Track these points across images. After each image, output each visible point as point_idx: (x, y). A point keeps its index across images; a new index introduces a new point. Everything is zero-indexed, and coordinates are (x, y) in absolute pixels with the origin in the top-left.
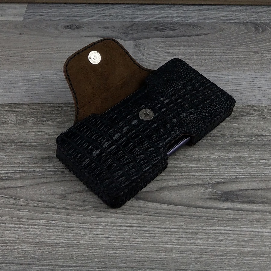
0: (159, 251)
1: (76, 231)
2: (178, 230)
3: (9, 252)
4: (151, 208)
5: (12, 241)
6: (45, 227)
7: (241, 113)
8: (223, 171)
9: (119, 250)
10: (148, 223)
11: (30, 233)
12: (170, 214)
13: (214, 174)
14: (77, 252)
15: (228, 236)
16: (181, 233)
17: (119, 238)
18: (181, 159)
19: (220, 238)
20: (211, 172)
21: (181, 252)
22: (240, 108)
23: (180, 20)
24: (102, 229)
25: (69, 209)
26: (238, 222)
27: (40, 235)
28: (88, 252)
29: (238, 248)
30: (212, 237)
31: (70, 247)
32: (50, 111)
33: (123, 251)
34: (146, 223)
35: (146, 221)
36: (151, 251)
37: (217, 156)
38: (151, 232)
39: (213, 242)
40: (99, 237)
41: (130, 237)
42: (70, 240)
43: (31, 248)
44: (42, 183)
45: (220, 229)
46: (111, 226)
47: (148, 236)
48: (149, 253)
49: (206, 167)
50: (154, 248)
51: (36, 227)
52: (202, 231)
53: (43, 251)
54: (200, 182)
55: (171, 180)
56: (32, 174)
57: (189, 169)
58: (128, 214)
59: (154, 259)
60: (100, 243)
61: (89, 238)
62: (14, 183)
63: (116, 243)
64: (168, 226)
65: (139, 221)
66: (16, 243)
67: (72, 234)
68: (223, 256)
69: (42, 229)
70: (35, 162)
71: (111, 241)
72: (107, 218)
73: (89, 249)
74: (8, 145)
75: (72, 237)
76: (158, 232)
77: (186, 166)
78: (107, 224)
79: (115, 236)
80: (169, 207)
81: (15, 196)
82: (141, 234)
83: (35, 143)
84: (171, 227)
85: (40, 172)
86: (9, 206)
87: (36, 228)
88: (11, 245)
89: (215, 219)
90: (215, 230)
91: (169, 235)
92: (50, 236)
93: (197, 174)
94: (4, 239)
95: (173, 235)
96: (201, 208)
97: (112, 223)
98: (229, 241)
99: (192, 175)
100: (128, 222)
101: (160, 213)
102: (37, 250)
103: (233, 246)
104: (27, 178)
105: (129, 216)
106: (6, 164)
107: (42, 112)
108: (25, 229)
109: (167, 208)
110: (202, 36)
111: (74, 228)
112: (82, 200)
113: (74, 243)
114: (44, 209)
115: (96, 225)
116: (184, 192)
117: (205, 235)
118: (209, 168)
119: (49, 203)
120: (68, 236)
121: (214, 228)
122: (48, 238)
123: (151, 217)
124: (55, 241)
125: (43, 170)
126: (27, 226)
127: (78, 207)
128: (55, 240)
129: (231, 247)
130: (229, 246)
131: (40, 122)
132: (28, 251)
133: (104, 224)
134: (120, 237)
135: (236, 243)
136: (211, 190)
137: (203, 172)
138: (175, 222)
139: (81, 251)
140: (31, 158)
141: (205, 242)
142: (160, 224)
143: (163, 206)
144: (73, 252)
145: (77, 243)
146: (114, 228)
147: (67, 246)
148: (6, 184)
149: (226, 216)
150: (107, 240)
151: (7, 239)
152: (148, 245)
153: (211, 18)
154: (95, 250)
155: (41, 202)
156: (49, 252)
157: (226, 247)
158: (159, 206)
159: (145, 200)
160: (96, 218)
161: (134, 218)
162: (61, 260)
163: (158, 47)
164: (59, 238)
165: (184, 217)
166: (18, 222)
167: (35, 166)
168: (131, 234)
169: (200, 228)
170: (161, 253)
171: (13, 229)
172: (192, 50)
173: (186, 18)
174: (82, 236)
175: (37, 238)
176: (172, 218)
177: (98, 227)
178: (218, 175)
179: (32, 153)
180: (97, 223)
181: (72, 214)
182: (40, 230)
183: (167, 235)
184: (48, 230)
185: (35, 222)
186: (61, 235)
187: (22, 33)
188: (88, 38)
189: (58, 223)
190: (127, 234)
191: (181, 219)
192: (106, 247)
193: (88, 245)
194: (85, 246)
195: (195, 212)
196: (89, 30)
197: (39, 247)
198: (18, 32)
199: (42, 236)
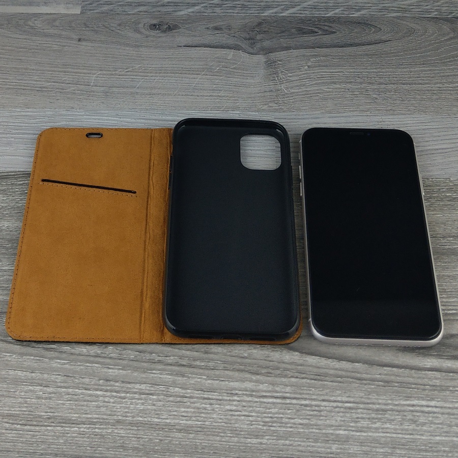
0: (327, 440)
1: (198, 405)
2: (355, 405)
3: (100, 438)
4: (312, 366)
5: (102, 421)
6: (150, 396)
7: (448, 195)
9: (267, 437)
10: (308, 392)
11: (127, 406)
12: (341, 377)
14: (203, 441)
15: (433, 417)
16: (361, 410)
17: (265, 417)
19: (422, 420)
21: (361, 443)
22: (445, 184)
23: (341, 12)
24: (239, 401)
25: (184, 365)
26: (448, 392)
27: (144, 410)
28: (219, 441)
29: (450, 439)
30: (408, 418)
31: (191, 432)
33: (273, 440)
34: (305, 392)
35: (305, 388)
36: (316, 441)
38: (314, 408)
39: (410, 427)
40: (234, 415)
41: (282, 416)
42: (190, 420)
43: (132, 432)
45: (421, 404)
46: (252, 396)
47: (310, 415)
48: (313, 444)
50: (320, 435)
51: (137, 396)
52: (393, 408)
53: (151, 437)
58: (276, 376)
59: (321, 455)
60: (236, 425)
61: (219, 417)
63: (260, 427)
64: (339, 399)
65: (293, 388)
66: (108, 424)
67: (193, 410)
68: (426, 451)
69: (146, 400)
71: (254, 423)
72: (244, 382)
73: (221, 436)
75: (194, 415)
76: (325, 408)
78: (245, 393)
79: (259, 414)
80: (340, 364)
82: (298, 411)
84: (344, 399)
86: (92, 359)
87: (136, 399)
88: (102, 427)
89: (413, 386)
90: (413, 406)
91: (341, 414)
92: (159, 412)
94: (89, 416)
95: (348, 413)
96: (389, 366)
97: (253, 391)
98: (436, 426)
100: (277, 389)
101: (326, 375)
102: (141, 436)
103: (443, 434)
105: (278, 380)
108: (119, 400)
109: (337, 366)
110: (379, 45)
111: (195, 399)
112: (203, 350)
113: (196, 424)
114: (145, 364)
115: (228, 394)
117: (398, 415)
119: (153, 355)
120: (187, 412)
121: (412, 403)
122: (156, 416)
123: (313, 381)
124: (168, 421)
126: (123, 395)
127: (198, 363)
128: (167, 419)
129: (439, 436)
130: (436, 434)
132: (128, 437)
133: (240, 392)
134: (266, 415)
135: (446, 429)
138: (350, 391)
139: (209, 439)
141: (397, 427)
142: (327, 394)
143: (329, 363)
144: (197, 441)
145: (201, 424)
146: (256, 400)
147: (186, 430)
149: (429, 382)
150: (247, 421)
151: (95, 416)
152: (311, 430)
153: (393, 8)
154: (230, 437)
155: (140, 352)
156: (161, 440)
157: (431, 435)
158: (323, 362)
159: (302, 351)
160: (227, 382)
161: (287, 383)
162: (179, 453)
163: (306, 67)
164: (174, 415)
165: (365, 382)
166: (108, 388)
168: (282, 411)
169: (390, 402)
170: (331, 445)
171: (101, 398)
172: (364, 73)
173: (350, 8)
174: (208, 413)
175: (140, 415)
176: (346, 385)
177: (231, 398)
180: (229, 391)
181: (190, 375)
182: (143, 401)
183: (339, 414)
184: (155, 402)
185: (134, 388)
186: (176, 411)
187: (81, 37)
188: (189, 49)
189: (169, 390)
190: (276, 410)
191: (359, 386)
192: (247, 433)
193: (219, 429)
194: (214, 430)
195: (380, 374)
196: (191, 32)
197: (144, 430)
198: (75, 37)
199: (148, 412)
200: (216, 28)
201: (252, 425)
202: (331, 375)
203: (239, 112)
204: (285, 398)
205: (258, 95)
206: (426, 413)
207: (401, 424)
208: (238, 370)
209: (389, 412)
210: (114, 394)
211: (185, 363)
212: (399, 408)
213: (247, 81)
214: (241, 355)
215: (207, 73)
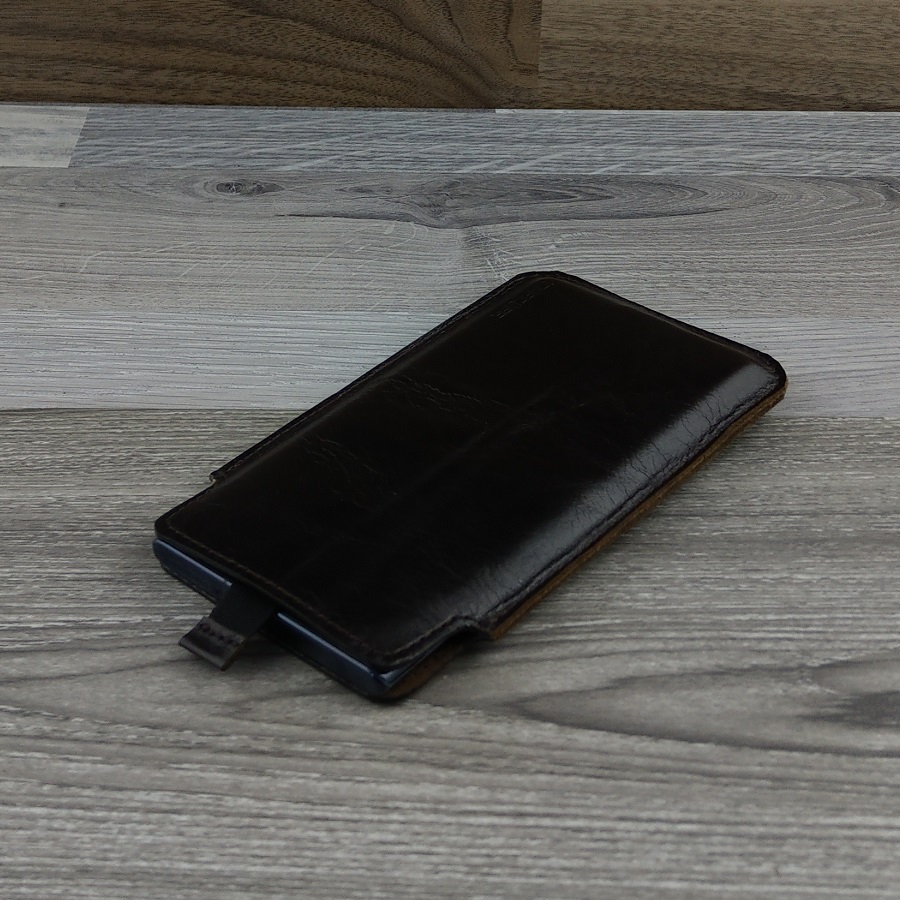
1: (297, 832)
2: (703, 828)
4: (589, 750)
5: (38, 869)
6: (173, 816)
7: (881, 443)
8: (846, 625)
10: (582, 802)
11: (110, 837)
12: (664, 770)
13: (814, 636)
16: (720, 838)
17: (472, 855)
18: (681, 585)
19: (877, 855)
20: (801, 629)
23: (621, 169)
24: (403, 823)
25: (263, 753)
27: (155, 845)
31: (276, 889)
32: (179, 434)
34: (574, 802)
35: (574, 794)
37: (816, 577)
38: (597, 835)
39: (849, 871)
40: (391, 853)
41: (515, 852)
42: (275, 864)
44: (155, 664)
45: (872, 823)
46: (436, 811)
47: (588, 850)
49: (778, 611)
51: (137, 816)
52: (802, 831)
54: (765, 661)
55: (652, 655)
56: (115, 632)
57: (716, 618)
58: (499, 771)
61: (352, 856)
62: (46, 662)
63: (459, 876)
64: (662, 815)
65: (543, 795)
66: (56, 875)
67: (283, 843)
69: (160, 823)
70: (127, 594)
71: (442, 868)
72: (417, 783)
74: (19, 539)
75: (285, 853)
76: (626, 835)
77: (703, 608)
78: (418, 805)
80: (659, 745)
81: (49, 709)
82: (558, 841)
83: (125, 533)
84: (675, 815)
85: (145, 625)
86: (28, 742)
87: (136, 822)
88: (39, 882)
89: (847, 787)
90: (852, 827)
91: (669, 847)
92: (193, 849)
93: (748, 635)
95: (686, 844)
96: (782, 749)
97: (441, 802)
99: (733, 639)
100: (501, 797)
101: (625, 767)
104: (99, 646)
105: (503, 778)
106: (13, 599)
107: (146, 434)
108: (91, 824)
109: (651, 750)
111: (290, 821)
112: (312, 722)
113: (292, 873)
114: (164, 752)
115: (375, 807)
116: (709, 693)
117: (815, 846)
118: (791, 616)
119: (186, 732)
120: (268, 848)
121: (848, 821)
122: (185, 857)
123: (593, 780)
124: (216, 867)
125: (159, 619)
126: (100, 814)
127: (300, 747)
128: (213, 863)
131: (139, 466)
133: (408, 805)
134: (475, 851)
136: (814, 688)
137: (771, 629)
138: (688, 798)
140: (110, 580)
142: (629, 806)
143: (631, 743)
145: (303, 873)
147: (265, 885)
148: (14, 667)
149: (887, 779)
150: (426, 863)
151: (22, 859)
155: (155, 727)
158: (616, 741)
159: (562, 721)
160: (373, 785)
161: (526, 784)
163: (553, 247)
164: (233, 855)
165: (725, 780)
166: (64, 801)
167: (127, 605)
168: (516, 842)
171: (43, 822)
173: (638, 164)
174: (323, 850)
175: (143, 855)
176: (675, 787)
177: (383, 817)
178: (832, 637)
179: (112, 565)
180: (375, 804)
181: (278, 772)
182: (151, 827)
183: (663, 847)
184: (183, 829)
185: (131, 800)
186: (238, 846)
187: (66, 201)
188: (303, 219)
189: (223, 803)
190: (500, 841)
191: (708, 790)
192: (423, 890)
193: (352, 882)
194: (337, 885)
195: (761, 765)
196: (305, 196)
197: (149, 888)
198: (52, 200)
199: (163, 849)
200: (360, 190)
201: (437, 873)
202: (638, 767)
203: (406, 313)
204: (521, 815)
205: (450, 287)
206: (887, 841)
207: (826, 866)
208: (402, 761)
209: (792, 841)
210: (79, 813)
211: (266, 749)
212: (817, 832)
213: (425, 266)
214: (409, 731)
215: (339, 255)
